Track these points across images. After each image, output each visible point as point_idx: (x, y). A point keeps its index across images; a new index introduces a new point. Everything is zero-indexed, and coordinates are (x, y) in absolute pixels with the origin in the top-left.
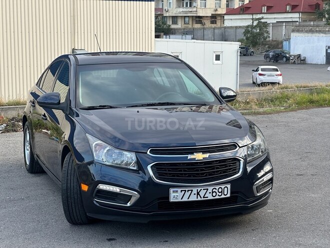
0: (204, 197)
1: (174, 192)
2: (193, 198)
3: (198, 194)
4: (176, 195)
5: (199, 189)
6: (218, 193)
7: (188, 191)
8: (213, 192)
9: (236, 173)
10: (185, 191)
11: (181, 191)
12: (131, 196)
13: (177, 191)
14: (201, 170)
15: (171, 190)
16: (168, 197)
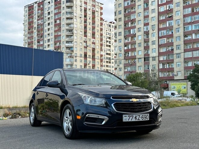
0: (138, 120)
1: (125, 116)
2: (134, 120)
3: (136, 118)
4: (126, 118)
5: (136, 115)
6: (144, 118)
7: (131, 116)
8: (142, 117)
9: (150, 109)
10: (130, 116)
11: (128, 116)
12: (104, 119)
13: (126, 116)
14: (136, 107)
15: (124, 116)
16: (122, 119)
